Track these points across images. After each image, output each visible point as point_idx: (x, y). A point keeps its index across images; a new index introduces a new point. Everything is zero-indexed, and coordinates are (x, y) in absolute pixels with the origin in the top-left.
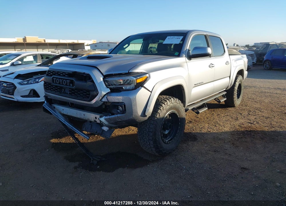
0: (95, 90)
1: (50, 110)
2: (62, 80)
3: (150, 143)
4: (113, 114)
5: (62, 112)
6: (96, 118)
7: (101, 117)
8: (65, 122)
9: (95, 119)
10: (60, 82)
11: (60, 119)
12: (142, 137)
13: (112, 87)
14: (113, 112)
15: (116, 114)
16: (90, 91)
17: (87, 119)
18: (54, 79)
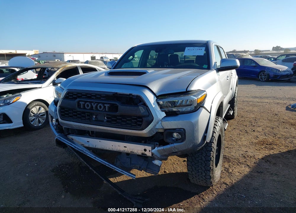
0: (149, 115)
1: (71, 144)
2: (96, 104)
3: (206, 174)
4: (167, 144)
5: (87, 145)
6: (145, 150)
7: (153, 148)
8: (97, 158)
9: (144, 152)
10: (92, 107)
11: (88, 154)
12: (195, 168)
13: (166, 109)
14: (168, 141)
15: (171, 143)
16: (144, 117)
17: (130, 152)
18: (80, 103)
